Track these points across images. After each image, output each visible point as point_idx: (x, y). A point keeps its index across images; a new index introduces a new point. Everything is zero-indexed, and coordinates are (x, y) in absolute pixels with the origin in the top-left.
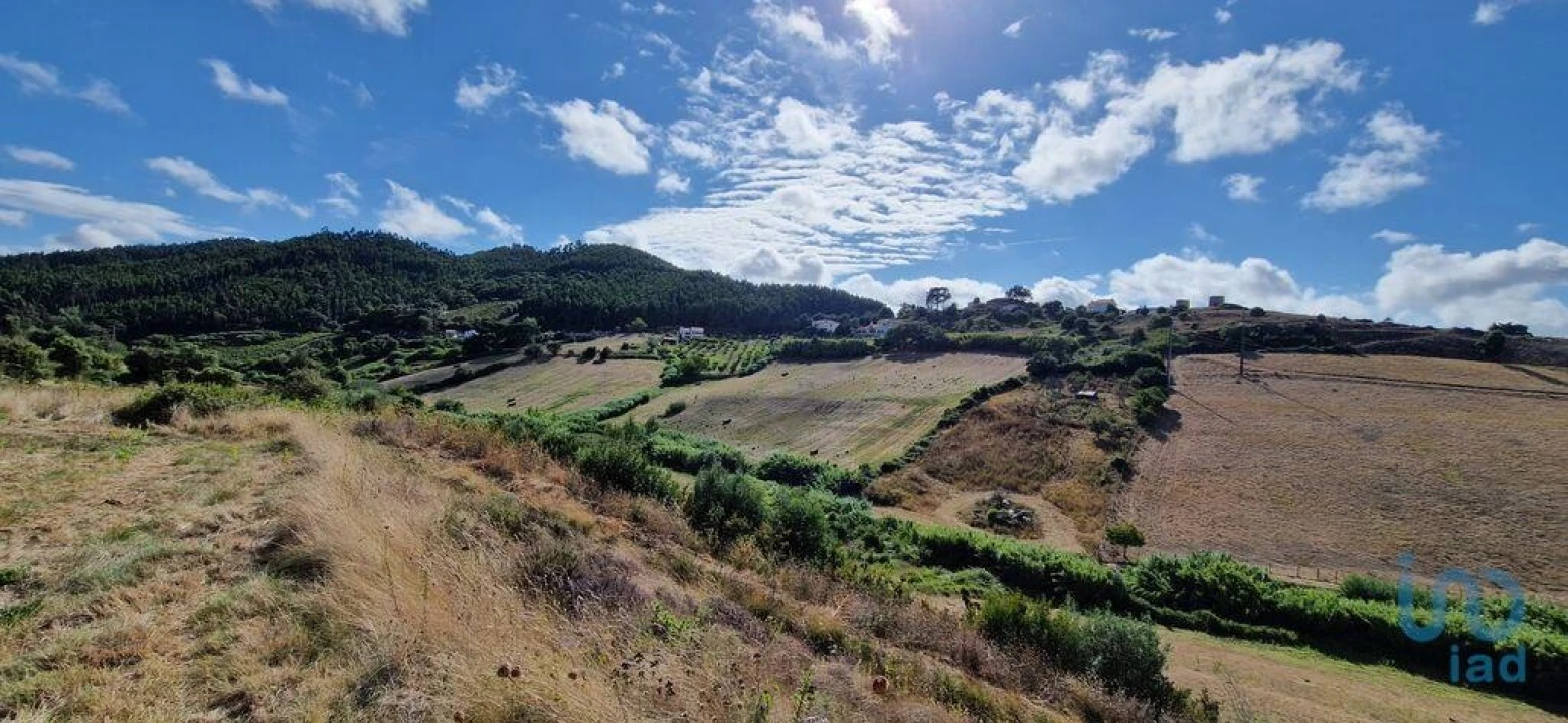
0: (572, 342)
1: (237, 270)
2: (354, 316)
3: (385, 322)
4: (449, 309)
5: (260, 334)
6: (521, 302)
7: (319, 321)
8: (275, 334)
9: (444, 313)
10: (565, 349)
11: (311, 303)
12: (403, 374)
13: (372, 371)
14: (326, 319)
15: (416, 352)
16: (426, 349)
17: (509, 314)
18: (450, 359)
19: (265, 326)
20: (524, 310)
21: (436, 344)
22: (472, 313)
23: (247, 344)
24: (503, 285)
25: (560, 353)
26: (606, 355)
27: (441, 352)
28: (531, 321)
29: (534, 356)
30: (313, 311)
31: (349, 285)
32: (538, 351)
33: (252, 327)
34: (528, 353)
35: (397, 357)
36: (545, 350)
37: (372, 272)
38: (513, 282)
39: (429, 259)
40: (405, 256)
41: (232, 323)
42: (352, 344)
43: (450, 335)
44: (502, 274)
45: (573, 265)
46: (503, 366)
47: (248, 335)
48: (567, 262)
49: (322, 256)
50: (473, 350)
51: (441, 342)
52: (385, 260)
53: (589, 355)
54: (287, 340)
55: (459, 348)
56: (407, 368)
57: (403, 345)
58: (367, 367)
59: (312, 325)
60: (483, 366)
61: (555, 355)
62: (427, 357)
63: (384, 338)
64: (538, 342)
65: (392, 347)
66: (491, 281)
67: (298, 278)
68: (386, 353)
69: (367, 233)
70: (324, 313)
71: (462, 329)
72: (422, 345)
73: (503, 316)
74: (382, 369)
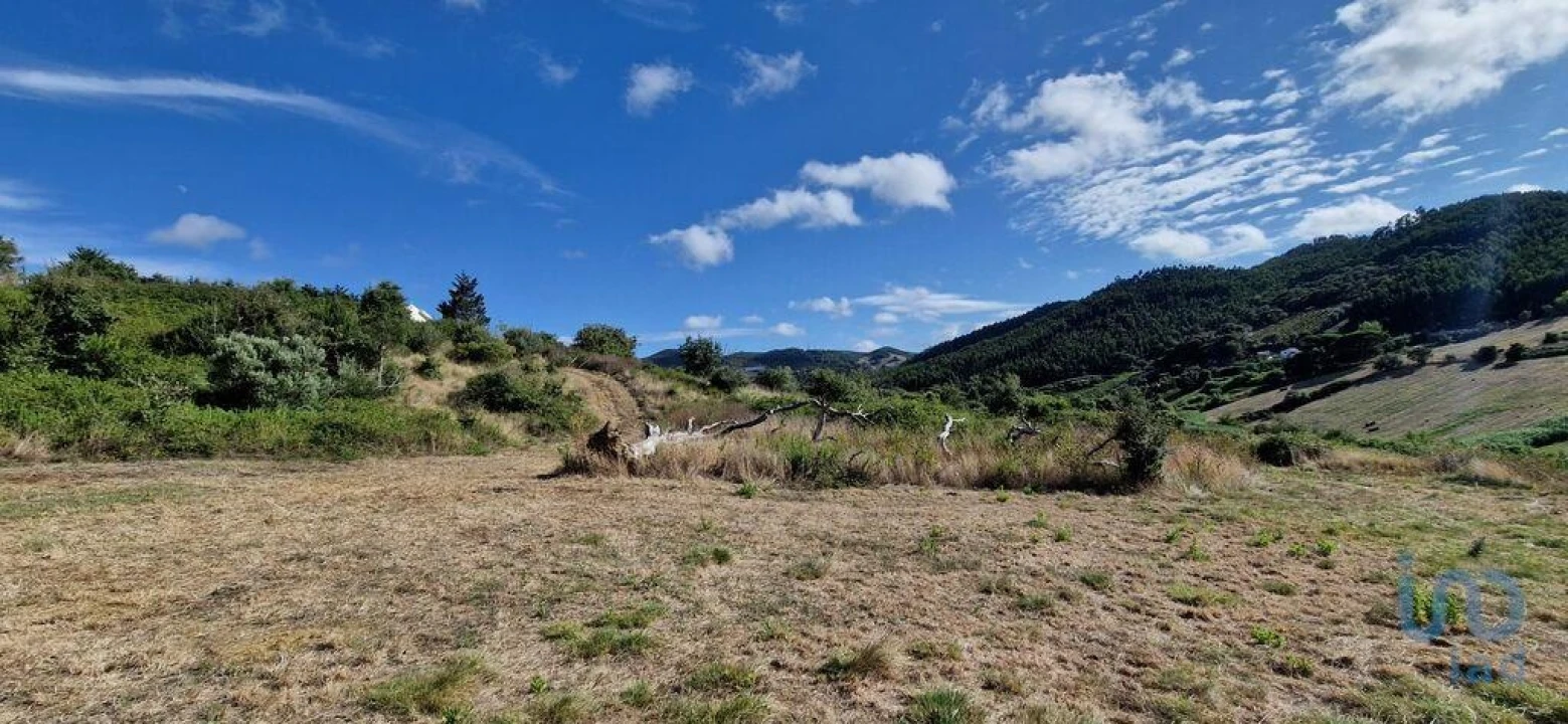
0: (1445, 343)
1: (1060, 329)
2: (1161, 352)
3: (1192, 353)
4: (1254, 330)
5: (1086, 379)
6: (1349, 305)
7: (1129, 361)
8: (1098, 377)
9: (1249, 334)
10: (1438, 354)
11: (1120, 345)
12: (1225, 403)
13: (1191, 402)
14: (1134, 357)
15: (1230, 379)
16: (1241, 375)
17: (1334, 321)
18: (1271, 383)
19: (1091, 371)
20: (1356, 315)
21: (1250, 368)
22: (1284, 329)
23: (1081, 388)
24: (1316, 290)
25: (1429, 360)
26: (1516, 354)
27: (1260, 376)
28: (1372, 327)
29: (1390, 369)
30: (1123, 353)
31: (1147, 324)
32: (1393, 361)
33: (1079, 373)
34: (1379, 365)
35: (1213, 386)
36: (1404, 359)
37: (1166, 307)
38: (1331, 282)
39: (1218, 282)
40: (1194, 284)
41: (1065, 374)
42: (1166, 378)
43: (1264, 357)
44: (1308, 277)
45: (1416, 242)
46: (1345, 385)
47: (1078, 380)
48: (1407, 240)
49: (1120, 303)
50: (1299, 370)
51: (1255, 365)
52: (1175, 292)
53: (1486, 356)
54: (1108, 381)
55: (1280, 370)
56: (1226, 397)
57: (1215, 375)
58: (1185, 399)
59: (1123, 365)
60: (1319, 388)
61: (1422, 363)
62: (1244, 383)
63: (1194, 370)
64: (1387, 350)
65: (1204, 377)
66: (1298, 288)
67: (1105, 327)
68: (1200, 383)
69: (1154, 272)
70: (1134, 353)
71: (1277, 349)
72: (1235, 371)
73: (1326, 326)
74: (1199, 399)
